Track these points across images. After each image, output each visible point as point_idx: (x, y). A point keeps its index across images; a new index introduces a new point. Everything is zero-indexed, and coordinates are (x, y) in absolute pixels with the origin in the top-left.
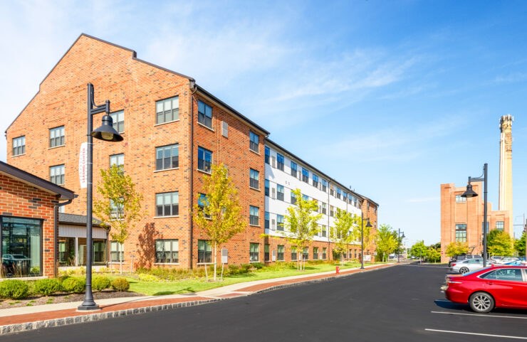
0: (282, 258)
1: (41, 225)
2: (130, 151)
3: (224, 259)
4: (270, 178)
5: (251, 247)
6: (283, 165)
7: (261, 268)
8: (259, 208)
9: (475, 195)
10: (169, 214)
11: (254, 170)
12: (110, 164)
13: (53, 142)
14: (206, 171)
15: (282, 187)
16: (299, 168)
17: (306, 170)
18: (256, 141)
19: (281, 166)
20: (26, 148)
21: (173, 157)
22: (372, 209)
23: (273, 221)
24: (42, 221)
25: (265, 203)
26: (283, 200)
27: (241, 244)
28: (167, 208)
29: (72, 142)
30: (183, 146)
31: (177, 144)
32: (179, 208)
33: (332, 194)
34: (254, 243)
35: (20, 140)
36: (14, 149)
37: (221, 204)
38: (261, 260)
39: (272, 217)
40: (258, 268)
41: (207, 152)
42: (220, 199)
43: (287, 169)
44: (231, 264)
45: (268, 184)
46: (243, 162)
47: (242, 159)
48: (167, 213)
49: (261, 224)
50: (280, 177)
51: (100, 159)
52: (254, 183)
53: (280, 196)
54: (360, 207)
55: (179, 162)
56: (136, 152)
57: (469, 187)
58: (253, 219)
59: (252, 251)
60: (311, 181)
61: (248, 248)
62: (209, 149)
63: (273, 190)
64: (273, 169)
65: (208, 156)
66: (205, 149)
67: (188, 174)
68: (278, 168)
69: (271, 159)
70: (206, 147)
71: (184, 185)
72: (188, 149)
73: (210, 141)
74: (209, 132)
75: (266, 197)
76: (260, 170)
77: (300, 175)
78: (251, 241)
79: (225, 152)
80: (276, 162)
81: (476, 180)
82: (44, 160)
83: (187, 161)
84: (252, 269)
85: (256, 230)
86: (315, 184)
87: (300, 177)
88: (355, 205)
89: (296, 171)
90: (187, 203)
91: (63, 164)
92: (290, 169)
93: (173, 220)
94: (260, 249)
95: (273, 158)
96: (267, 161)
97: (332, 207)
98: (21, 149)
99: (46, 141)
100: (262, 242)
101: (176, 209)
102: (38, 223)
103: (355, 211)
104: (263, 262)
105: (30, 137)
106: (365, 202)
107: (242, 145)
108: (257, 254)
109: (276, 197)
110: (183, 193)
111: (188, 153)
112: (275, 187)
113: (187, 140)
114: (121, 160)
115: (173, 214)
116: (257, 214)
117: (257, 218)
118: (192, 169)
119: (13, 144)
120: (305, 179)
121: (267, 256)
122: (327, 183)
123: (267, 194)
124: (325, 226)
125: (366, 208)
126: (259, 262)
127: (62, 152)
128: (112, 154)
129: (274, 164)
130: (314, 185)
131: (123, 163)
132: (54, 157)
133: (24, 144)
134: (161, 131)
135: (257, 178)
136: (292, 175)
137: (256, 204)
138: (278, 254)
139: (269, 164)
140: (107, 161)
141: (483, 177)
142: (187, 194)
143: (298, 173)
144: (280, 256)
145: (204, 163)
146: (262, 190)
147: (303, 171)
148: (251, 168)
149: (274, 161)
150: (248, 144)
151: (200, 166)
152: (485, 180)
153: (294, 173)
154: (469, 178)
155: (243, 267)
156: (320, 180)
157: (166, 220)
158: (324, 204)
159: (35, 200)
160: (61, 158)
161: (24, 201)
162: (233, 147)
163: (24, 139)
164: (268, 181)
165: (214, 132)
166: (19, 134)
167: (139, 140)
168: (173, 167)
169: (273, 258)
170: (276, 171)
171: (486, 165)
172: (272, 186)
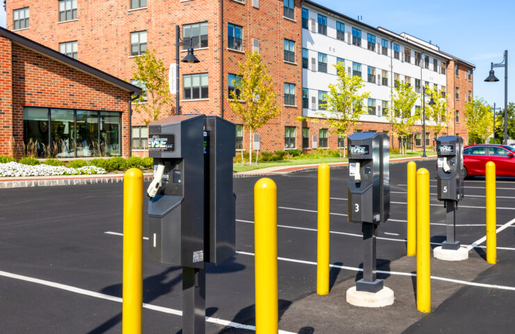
0: (325, 145)
1: (121, 117)
2: (154, 28)
3: (256, 146)
4: (309, 46)
5: (286, 131)
6: (325, 27)
7: (298, 155)
8: (295, 85)
9: (497, 80)
10: (198, 97)
11: (289, 40)
12: (130, 41)
13: (63, 15)
14: (236, 48)
15: (325, 55)
16: (348, 29)
17: (357, 29)
18: (291, 6)
19: (323, 30)
20: (31, 21)
21: (202, 36)
22: (464, 74)
23: (314, 99)
24: (121, 113)
25: (302, 78)
26: (326, 72)
27: (274, 128)
28: (196, 91)
29: (86, 17)
30: (213, 24)
31: (206, 22)
32: (210, 91)
33: (397, 56)
34: (290, 127)
35: (22, 12)
36: (15, 21)
37: (256, 90)
38: (298, 146)
39: (312, 94)
40: (294, 156)
41: (237, 27)
42: (255, 85)
43: (332, 31)
44: (264, 151)
45: (307, 54)
46: (276, 33)
47: (275, 29)
48: (196, 96)
49: (298, 103)
50: (322, 43)
51: (119, 36)
52: (289, 55)
53: (323, 67)
54: (443, 72)
55: (209, 42)
56: (160, 29)
57: (492, 73)
58: (289, 98)
59: (288, 136)
60: (364, 42)
61: (283, 132)
62: (239, 24)
63: (313, 60)
64: (312, 34)
65: (238, 32)
66: (235, 25)
67: (218, 54)
68: (320, 32)
69: (310, 22)
70: (236, 23)
71: (214, 66)
72: (218, 28)
73: (240, 15)
74: (239, 6)
75: (304, 70)
76: (297, 39)
77: (349, 36)
78: (287, 125)
79: (256, 25)
80: (317, 24)
81: (497, 65)
82: (52, 36)
83: (217, 41)
84: (288, 156)
85: (292, 111)
86: (371, 46)
87: (349, 40)
88: (435, 70)
89: (343, 33)
90: (218, 85)
91: (76, 41)
92: (336, 31)
93: (202, 104)
94: (296, 134)
95: (313, 20)
96: (305, 25)
97: (397, 75)
98: (23, 22)
99: (55, 14)
100: (300, 125)
101: (205, 92)
102: (117, 114)
103: (435, 78)
104: (301, 149)
105: (36, 9)
106: (452, 63)
107: (275, 13)
108: (292, 140)
109: (317, 69)
110: (213, 75)
111: (218, 32)
112: (315, 56)
113: (217, 19)
114: (144, 38)
115: (203, 97)
116: (293, 92)
117: (293, 97)
118: (222, 49)
119: (13, 16)
120: (357, 42)
121: (305, 142)
122: (389, 43)
123: (305, 66)
124: (386, 102)
125: (452, 72)
126: (295, 149)
127: (75, 27)
128: (133, 30)
129: (313, 28)
130: (369, 48)
131: (146, 41)
132: (65, 32)
133: (27, 17)
134: (188, 8)
135: (293, 49)
136: (338, 38)
137: (291, 81)
138: (321, 140)
139: (307, 28)
140: (128, 38)
141: (504, 63)
142: (218, 75)
143: (346, 35)
144: (323, 142)
145: (234, 39)
146: (299, 63)
147: (353, 32)
148: (285, 39)
149: (313, 24)
150: (282, 11)
151: (230, 44)
152: (506, 66)
153: (340, 36)
154: (492, 63)
155: (277, 153)
156: (378, 40)
157: (195, 104)
158: (385, 71)
159: (118, 97)
160: (73, 34)
161: (111, 98)
162: (265, 18)
163: (28, 11)
164: (307, 50)
165: (244, 5)
166: (21, 5)
167: (163, 17)
168: (202, 46)
169: (314, 144)
170: (317, 37)
171: (506, 52)
172: (312, 55)
